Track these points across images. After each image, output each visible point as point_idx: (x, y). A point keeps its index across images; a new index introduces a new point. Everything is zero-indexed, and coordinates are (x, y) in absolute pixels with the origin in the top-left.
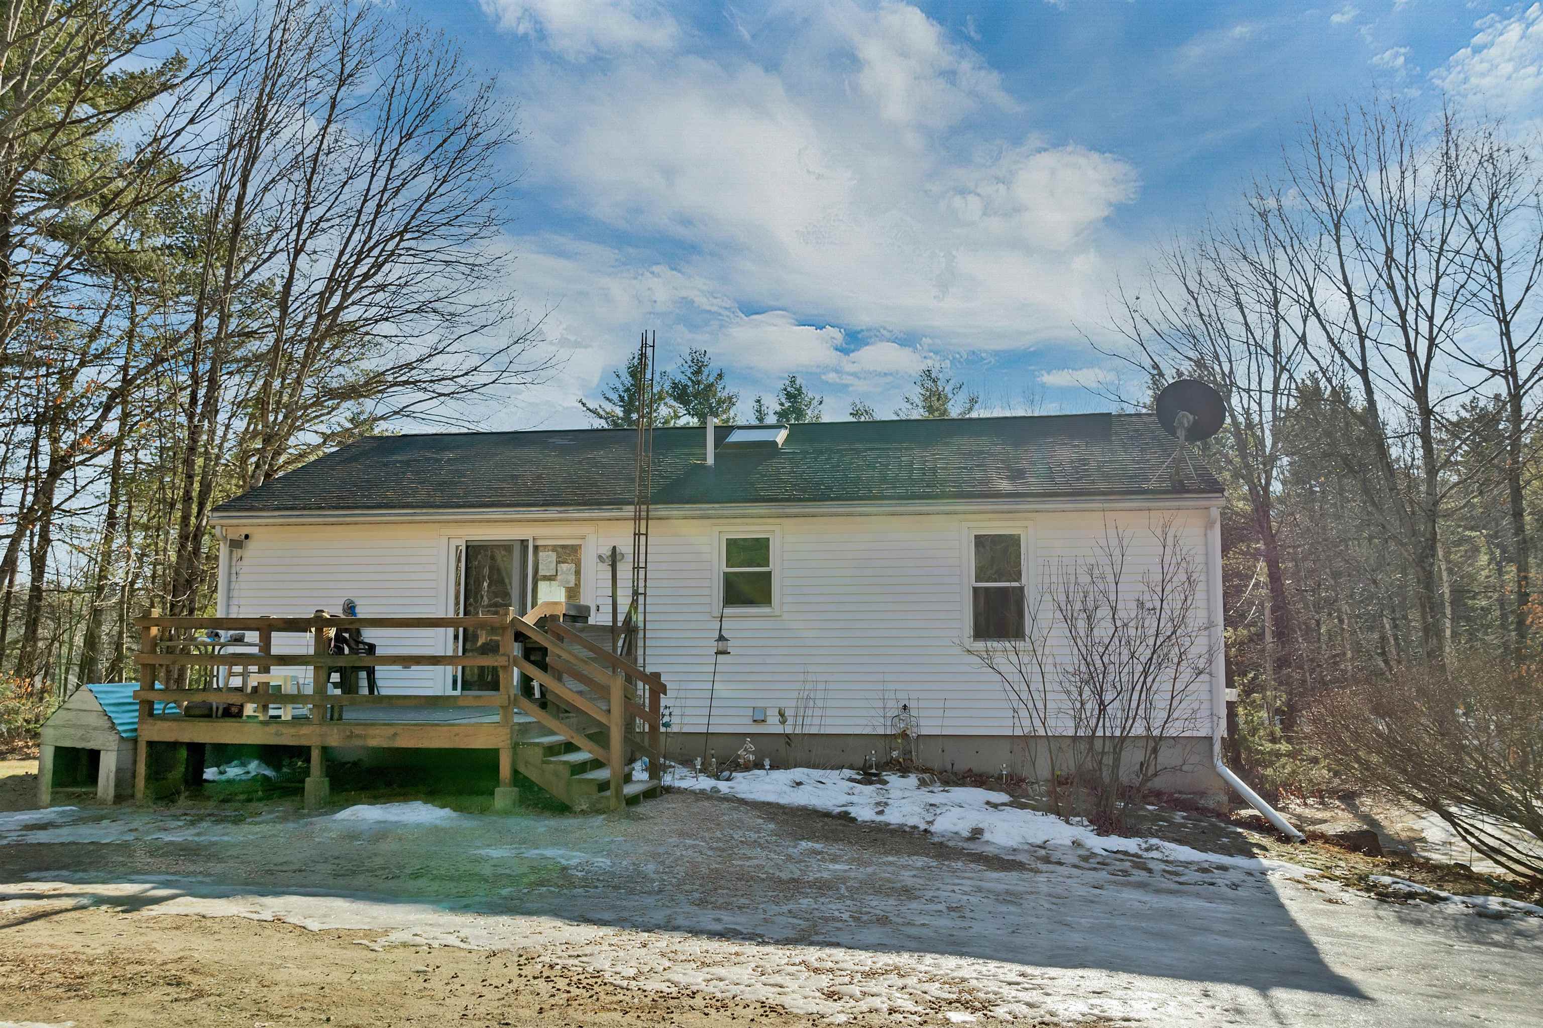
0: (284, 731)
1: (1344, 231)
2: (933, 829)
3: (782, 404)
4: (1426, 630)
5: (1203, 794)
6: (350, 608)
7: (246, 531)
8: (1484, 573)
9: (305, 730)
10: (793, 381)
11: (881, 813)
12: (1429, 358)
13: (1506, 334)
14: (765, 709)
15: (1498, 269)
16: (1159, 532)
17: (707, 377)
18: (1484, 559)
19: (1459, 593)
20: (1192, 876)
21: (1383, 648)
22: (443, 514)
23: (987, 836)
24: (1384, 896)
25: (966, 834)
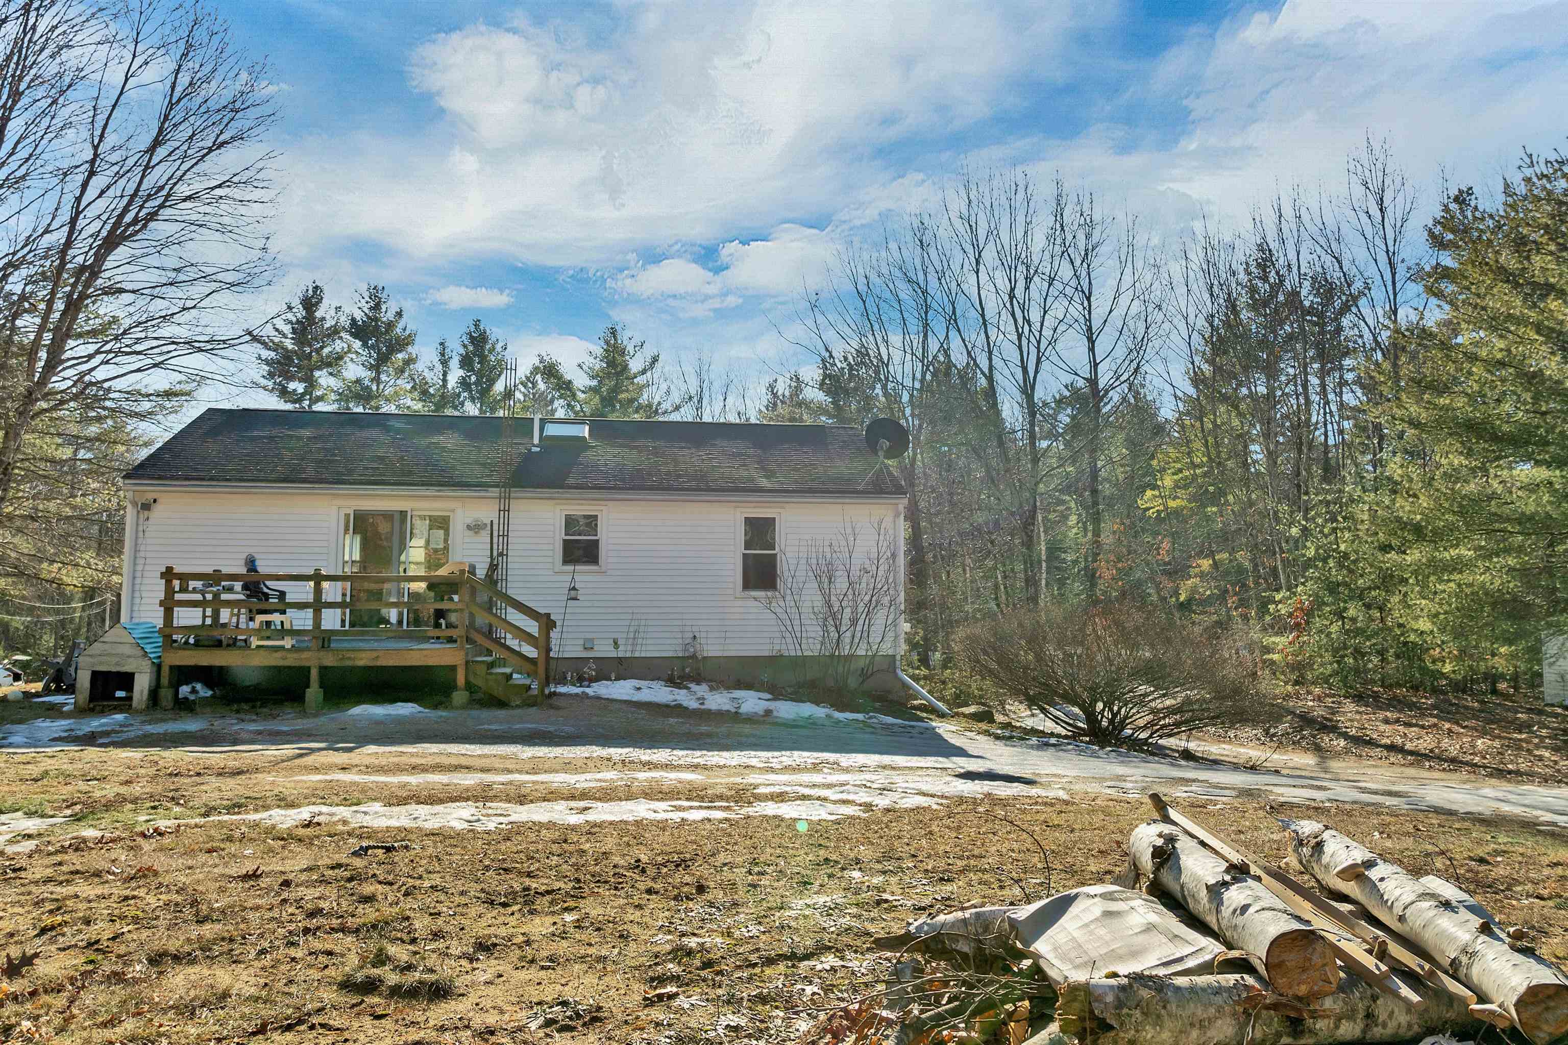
0: (289, 656)
1: (982, 267)
2: (741, 711)
3: (465, 346)
4: (1027, 581)
5: (889, 692)
6: (251, 564)
7: (155, 495)
8: (1074, 531)
9: (305, 655)
10: (477, 324)
11: (702, 704)
12: (1036, 372)
13: (1092, 349)
14: (592, 640)
15: (1088, 299)
16: (876, 525)
17: (388, 313)
18: (1073, 519)
19: (1054, 550)
20: (896, 729)
21: (996, 594)
22: (339, 489)
23: (775, 714)
24: (997, 737)
25: (762, 713)
